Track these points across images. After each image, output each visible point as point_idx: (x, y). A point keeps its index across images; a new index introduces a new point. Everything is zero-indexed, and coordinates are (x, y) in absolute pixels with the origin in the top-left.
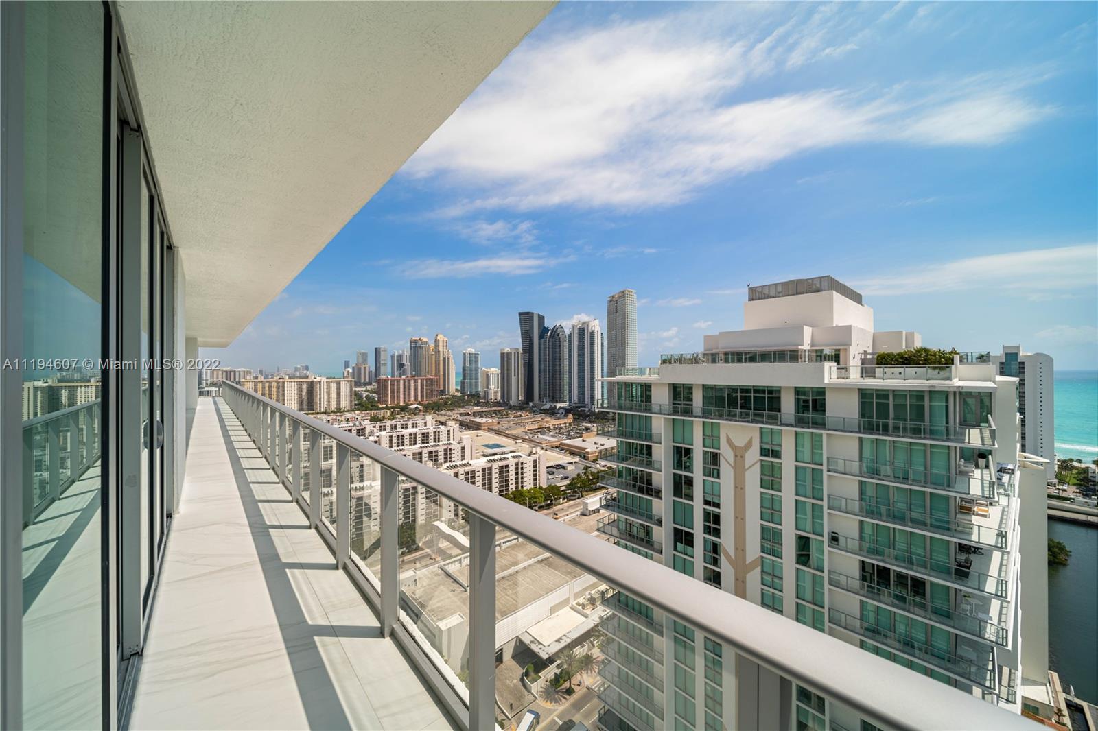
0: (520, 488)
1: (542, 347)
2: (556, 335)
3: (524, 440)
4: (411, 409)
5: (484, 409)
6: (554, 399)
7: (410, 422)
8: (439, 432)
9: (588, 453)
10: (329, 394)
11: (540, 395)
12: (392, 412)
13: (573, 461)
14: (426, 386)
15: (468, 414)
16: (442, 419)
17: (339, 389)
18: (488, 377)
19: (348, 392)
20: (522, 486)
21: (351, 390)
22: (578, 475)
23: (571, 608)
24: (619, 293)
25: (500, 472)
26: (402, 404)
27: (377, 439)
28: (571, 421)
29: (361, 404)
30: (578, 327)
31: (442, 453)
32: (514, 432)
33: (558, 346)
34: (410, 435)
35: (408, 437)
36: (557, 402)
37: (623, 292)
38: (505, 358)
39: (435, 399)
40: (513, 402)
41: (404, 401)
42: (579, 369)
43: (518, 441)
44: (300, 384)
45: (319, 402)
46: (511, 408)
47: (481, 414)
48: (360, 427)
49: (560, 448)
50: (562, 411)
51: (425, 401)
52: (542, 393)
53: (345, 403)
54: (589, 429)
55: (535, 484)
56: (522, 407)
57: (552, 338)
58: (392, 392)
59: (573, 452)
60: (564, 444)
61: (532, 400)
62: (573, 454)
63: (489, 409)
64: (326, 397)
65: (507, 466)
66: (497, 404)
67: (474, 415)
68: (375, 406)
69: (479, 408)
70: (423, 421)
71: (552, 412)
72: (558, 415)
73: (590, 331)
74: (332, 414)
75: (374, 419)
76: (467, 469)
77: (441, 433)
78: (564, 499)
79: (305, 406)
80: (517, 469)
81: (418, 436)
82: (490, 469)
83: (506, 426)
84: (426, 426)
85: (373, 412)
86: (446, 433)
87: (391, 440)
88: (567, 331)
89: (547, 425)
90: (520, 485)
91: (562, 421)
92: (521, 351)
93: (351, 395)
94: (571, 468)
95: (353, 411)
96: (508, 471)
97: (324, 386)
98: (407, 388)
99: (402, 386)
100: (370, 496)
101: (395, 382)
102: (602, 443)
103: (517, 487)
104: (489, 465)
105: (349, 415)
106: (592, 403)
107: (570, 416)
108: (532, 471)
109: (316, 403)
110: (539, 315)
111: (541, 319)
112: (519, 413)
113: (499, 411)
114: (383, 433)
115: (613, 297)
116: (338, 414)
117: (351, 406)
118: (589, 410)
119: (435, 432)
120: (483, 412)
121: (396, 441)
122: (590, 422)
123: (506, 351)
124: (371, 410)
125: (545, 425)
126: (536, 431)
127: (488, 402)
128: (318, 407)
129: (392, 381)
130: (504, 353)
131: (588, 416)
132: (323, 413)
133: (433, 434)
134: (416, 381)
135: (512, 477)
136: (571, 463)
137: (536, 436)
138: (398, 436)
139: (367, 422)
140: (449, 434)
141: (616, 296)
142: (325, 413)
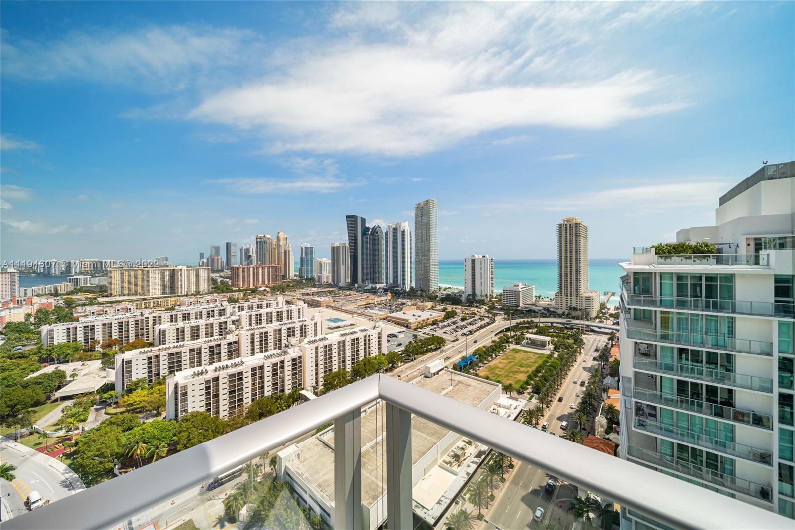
0: (368, 356)
1: (365, 242)
2: (375, 233)
3: (360, 314)
4: (260, 291)
5: (320, 290)
6: (374, 282)
7: (264, 303)
8: (291, 310)
9: (411, 323)
10: (189, 280)
11: (363, 278)
12: (245, 294)
13: (402, 330)
14: (272, 273)
15: (308, 294)
16: (289, 299)
17: (197, 276)
18: (321, 265)
19: (206, 278)
20: (369, 354)
21: (209, 276)
22: (411, 342)
23: (439, 466)
24: (424, 202)
25: (353, 344)
26: (252, 287)
27: (238, 318)
28: (389, 298)
29: (217, 288)
30: (393, 227)
31: (299, 329)
32: (348, 308)
33: (377, 241)
34: (267, 313)
35: (265, 315)
36: (376, 283)
37: (427, 201)
38: (335, 251)
39: (279, 283)
40: (342, 284)
41: (254, 285)
42: (393, 259)
43: (354, 315)
44: (163, 272)
45: (180, 287)
46: (341, 288)
47: (318, 294)
48: (221, 308)
49: (386, 319)
50: (381, 290)
51: (271, 285)
52: (365, 276)
53: (203, 287)
54: (405, 304)
55: (379, 352)
56: (350, 287)
57: (372, 235)
58: (244, 277)
59: (398, 322)
60: (390, 317)
61: (357, 283)
62: (398, 324)
63: (324, 290)
64: (186, 283)
65: (357, 339)
66: (330, 286)
67: (313, 294)
68: (229, 289)
69: (316, 289)
70: (276, 302)
71: (373, 291)
72: (379, 294)
73: (402, 230)
74: (193, 297)
75: (231, 301)
76: (326, 342)
77: (292, 311)
78: (402, 362)
79: (168, 290)
80: (365, 340)
81: (273, 314)
82: (344, 342)
83: (341, 303)
84: (278, 305)
85: (228, 294)
86: (297, 311)
87: (250, 319)
88: (384, 231)
89: (373, 302)
90: (368, 353)
91: (383, 298)
92: (348, 245)
93: (208, 281)
94: (401, 336)
95: (211, 293)
96: (358, 343)
97: (185, 274)
98: (256, 274)
99: (251, 273)
100: (242, 372)
101: (246, 269)
102: (419, 315)
103: (365, 356)
104: (343, 338)
105: (209, 297)
106: (404, 284)
107: (389, 294)
108: (377, 341)
109: (178, 288)
110: (361, 218)
111: (363, 220)
112: (348, 293)
113: (332, 291)
114: (243, 313)
115: (419, 204)
116: (198, 296)
117: (209, 290)
118: (402, 290)
119: (288, 311)
120: (319, 292)
121: (255, 319)
122: (404, 298)
123: (335, 245)
124: (227, 293)
125: (371, 301)
126: (364, 306)
127: (322, 284)
128: (180, 291)
129: (244, 269)
130: (334, 247)
131: (402, 294)
132: (184, 296)
133: (286, 312)
134: (263, 269)
135: (362, 347)
136: (400, 332)
137: (367, 311)
138: (257, 315)
139: (225, 303)
140: (299, 312)
141: (422, 204)
142: (187, 296)
